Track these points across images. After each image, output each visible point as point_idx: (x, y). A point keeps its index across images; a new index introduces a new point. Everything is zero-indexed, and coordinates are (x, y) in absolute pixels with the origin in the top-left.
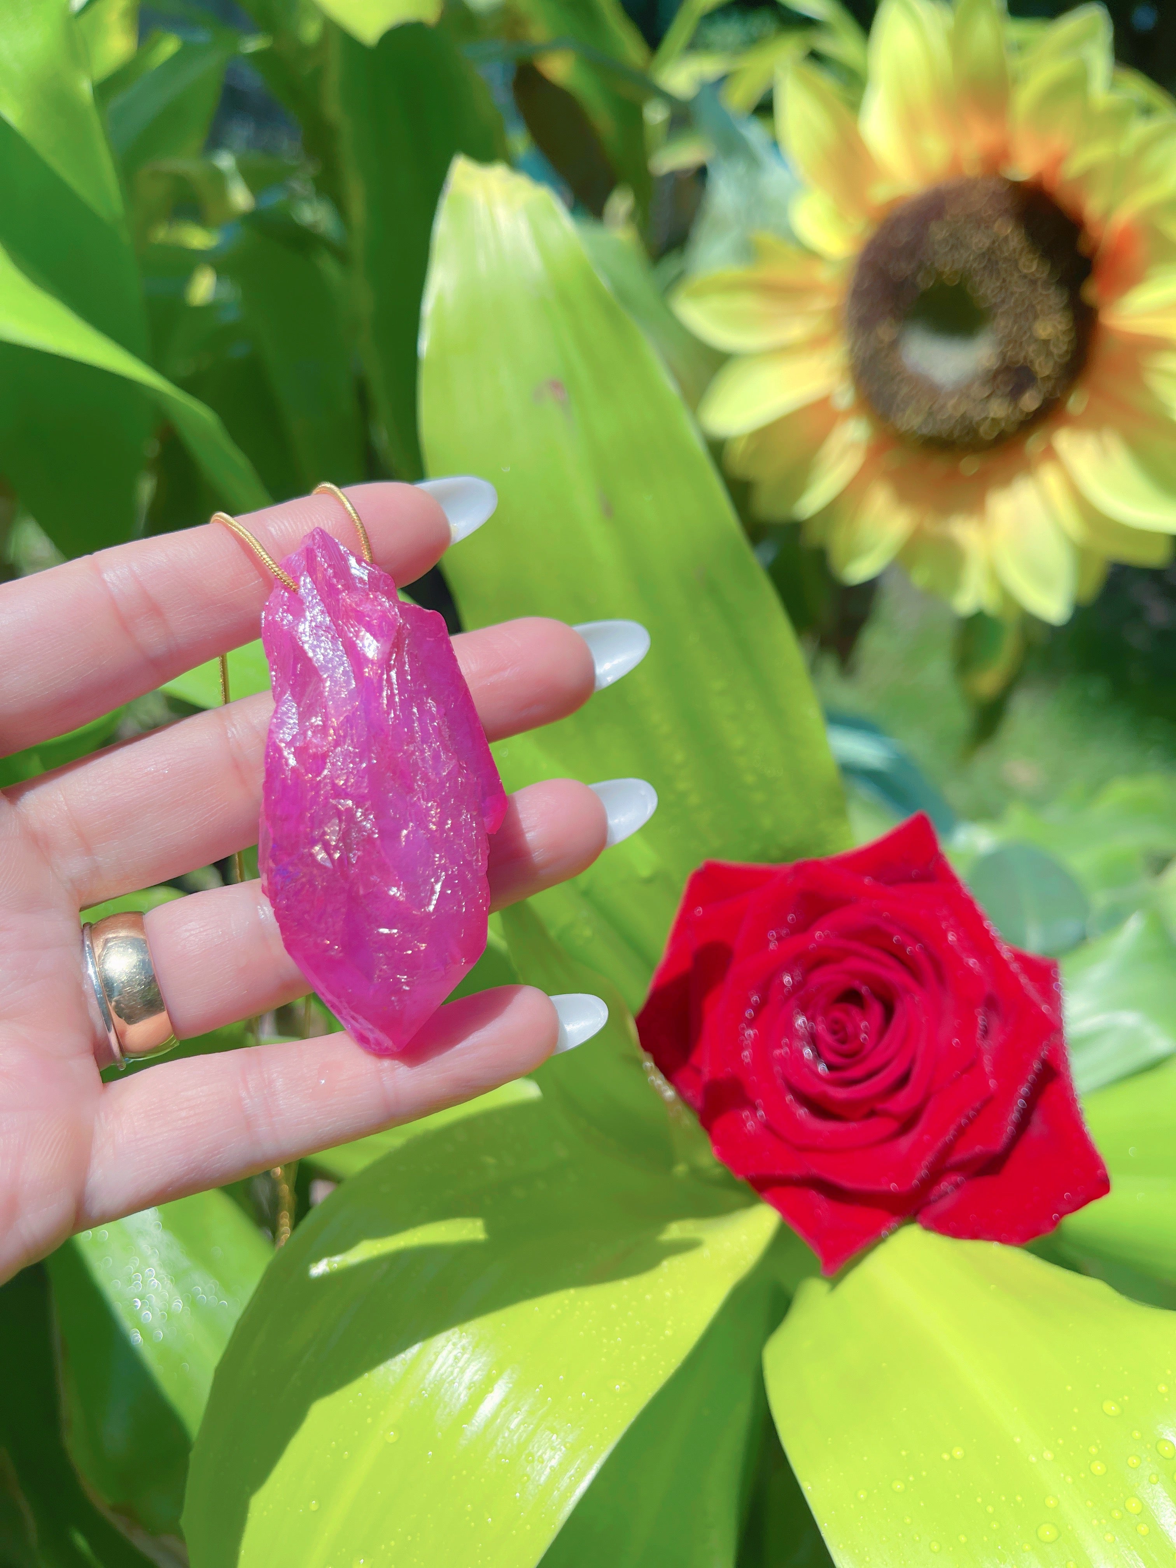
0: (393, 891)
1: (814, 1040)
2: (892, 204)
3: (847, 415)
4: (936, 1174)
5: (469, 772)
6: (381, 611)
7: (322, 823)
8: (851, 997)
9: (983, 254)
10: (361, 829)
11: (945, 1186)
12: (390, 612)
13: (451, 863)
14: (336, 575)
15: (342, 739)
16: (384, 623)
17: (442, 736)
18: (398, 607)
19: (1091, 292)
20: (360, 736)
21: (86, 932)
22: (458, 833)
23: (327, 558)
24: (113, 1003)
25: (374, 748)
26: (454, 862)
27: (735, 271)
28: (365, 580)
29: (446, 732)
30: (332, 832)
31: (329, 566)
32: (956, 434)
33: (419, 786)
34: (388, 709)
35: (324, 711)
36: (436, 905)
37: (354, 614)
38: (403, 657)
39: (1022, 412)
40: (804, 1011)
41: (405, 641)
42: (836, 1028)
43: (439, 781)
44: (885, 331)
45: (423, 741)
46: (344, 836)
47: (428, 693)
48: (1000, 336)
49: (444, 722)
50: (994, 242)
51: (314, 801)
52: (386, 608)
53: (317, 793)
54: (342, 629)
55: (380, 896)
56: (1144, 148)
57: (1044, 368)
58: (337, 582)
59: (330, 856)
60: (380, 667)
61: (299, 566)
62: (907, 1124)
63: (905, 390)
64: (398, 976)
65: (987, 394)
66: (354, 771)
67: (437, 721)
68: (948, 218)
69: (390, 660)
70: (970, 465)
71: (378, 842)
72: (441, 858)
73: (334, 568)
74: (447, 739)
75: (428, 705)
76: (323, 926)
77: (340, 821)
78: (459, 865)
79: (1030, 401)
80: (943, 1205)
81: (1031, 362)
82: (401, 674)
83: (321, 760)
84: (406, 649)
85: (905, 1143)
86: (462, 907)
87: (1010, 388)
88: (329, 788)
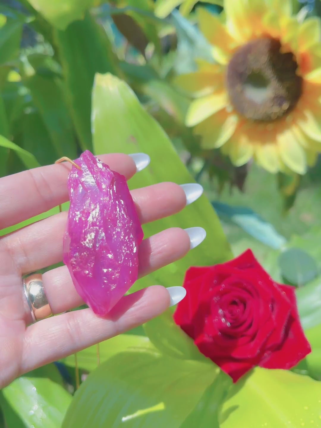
1: (225, 316)
3: (230, 114)
4: (263, 351)
5: (133, 222)
8: (234, 303)
11: (266, 354)
15: (95, 208)
16: (108, 176)
17: (125, 210)
20: (101, 208)
21: (24, 280)
23: (91, 158)
24: (33, 303)
25: (105, 212)
29: (127, 209)
31: (91, 160)
33: (118, 225)
34: (109, 200)
38: (114, 187)
39: (283, 110)
40: (221, 308)
41: (114, 182)
42: (231, 312)
44: (238, 88)
45: (119, 211)
47: (122, 198)
49: (126, 207)
53: (87, 224)
54: (96, 178)
58: (94, 164)
60: (108, 188)
62: (253, 338)
65: (272, 105)
67: (123, 206)
68: (253, 53)
70: (270, 127)
71: (105, 240)
74: (127, 211)
75: (121, 201)
79: (285, 107)
80: (265, 360)
82: (113, 191)
83: (88, 215)
84: (115, 184)
85: (252, 344)
87: (279, 103)
88: (90, 223)
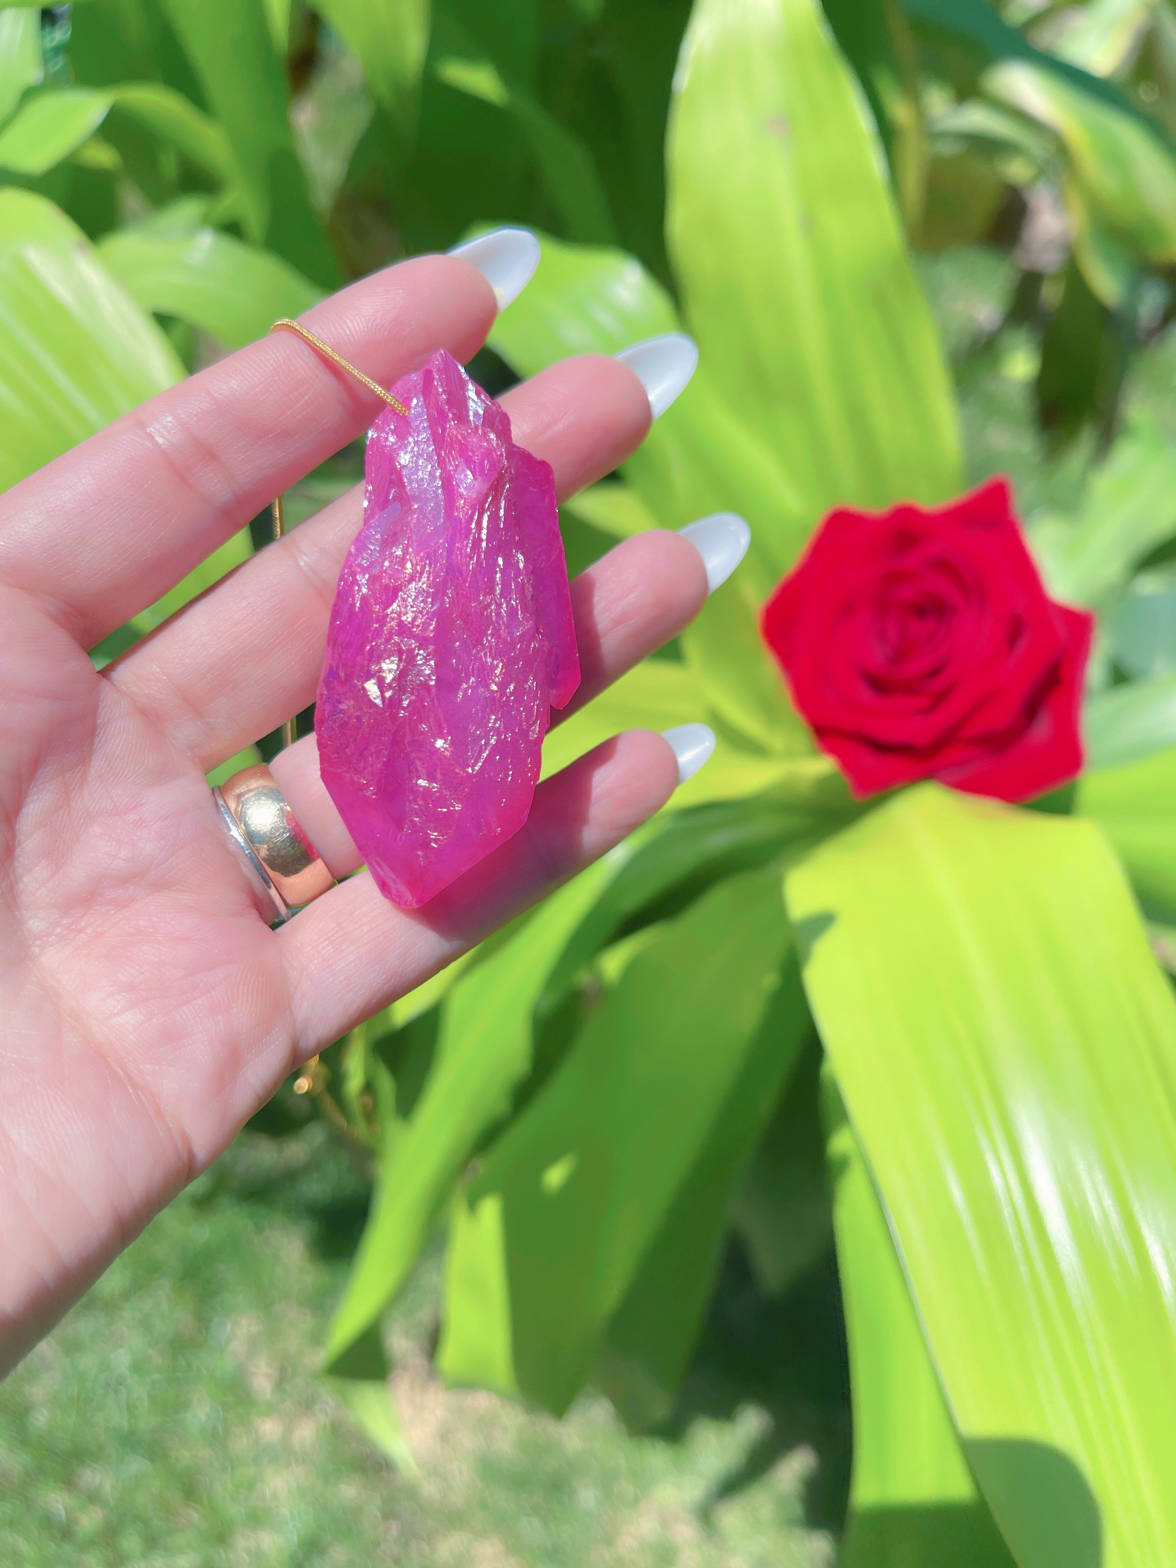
0: (440, 743)
5: (545, 638)
6: (486, 448)
7: (380, 658)
10: (420, 673)
12: (496, 452)
13: (505, 728)
14: (449, 402)
15: (417, 575)
16: (486, 462)
17: (524, 594)
18: (506, 447)
20: (438, 576)
21: (217, 795)
22: (519, 701)
23: (444, 383)
25: (449, 591)
26: (508, 727)
28: (480, 415)
29: (529, 591)
30: (389, 667)
31: (444, 391)
33: (488, 641)
34: (471, 553)
35: (406, 542)
36: (481, 767)
37: (458, 446)
38: (499, 502)
41: (505, 485)
43: (510, 640)
45: (502, 595)
46: (401, 676)
47: (520, 547)
49: (528, 581)
51: (378, 633)
52: (493, 446)
53: (382, 626)
54: (444, 461)
55: (422, 744)
58: (449, 410)
59: (382, 693)
60: (473, 507)
61: (415, 387)
64: (429, 832)
66: (423, 611)
67: (521, 578)
69: (485, 503)
71: (433, 690)
72: (496, 720)
73: (449, 396)
74: (529, 599)
75: (516, 558)
76: (362, 764)
77: (400, 660)
78: (513, 732)
82: (494, 518)
83: (391, 593)
84: (504, 494)
86: (508, 775)
88: (393, 623)
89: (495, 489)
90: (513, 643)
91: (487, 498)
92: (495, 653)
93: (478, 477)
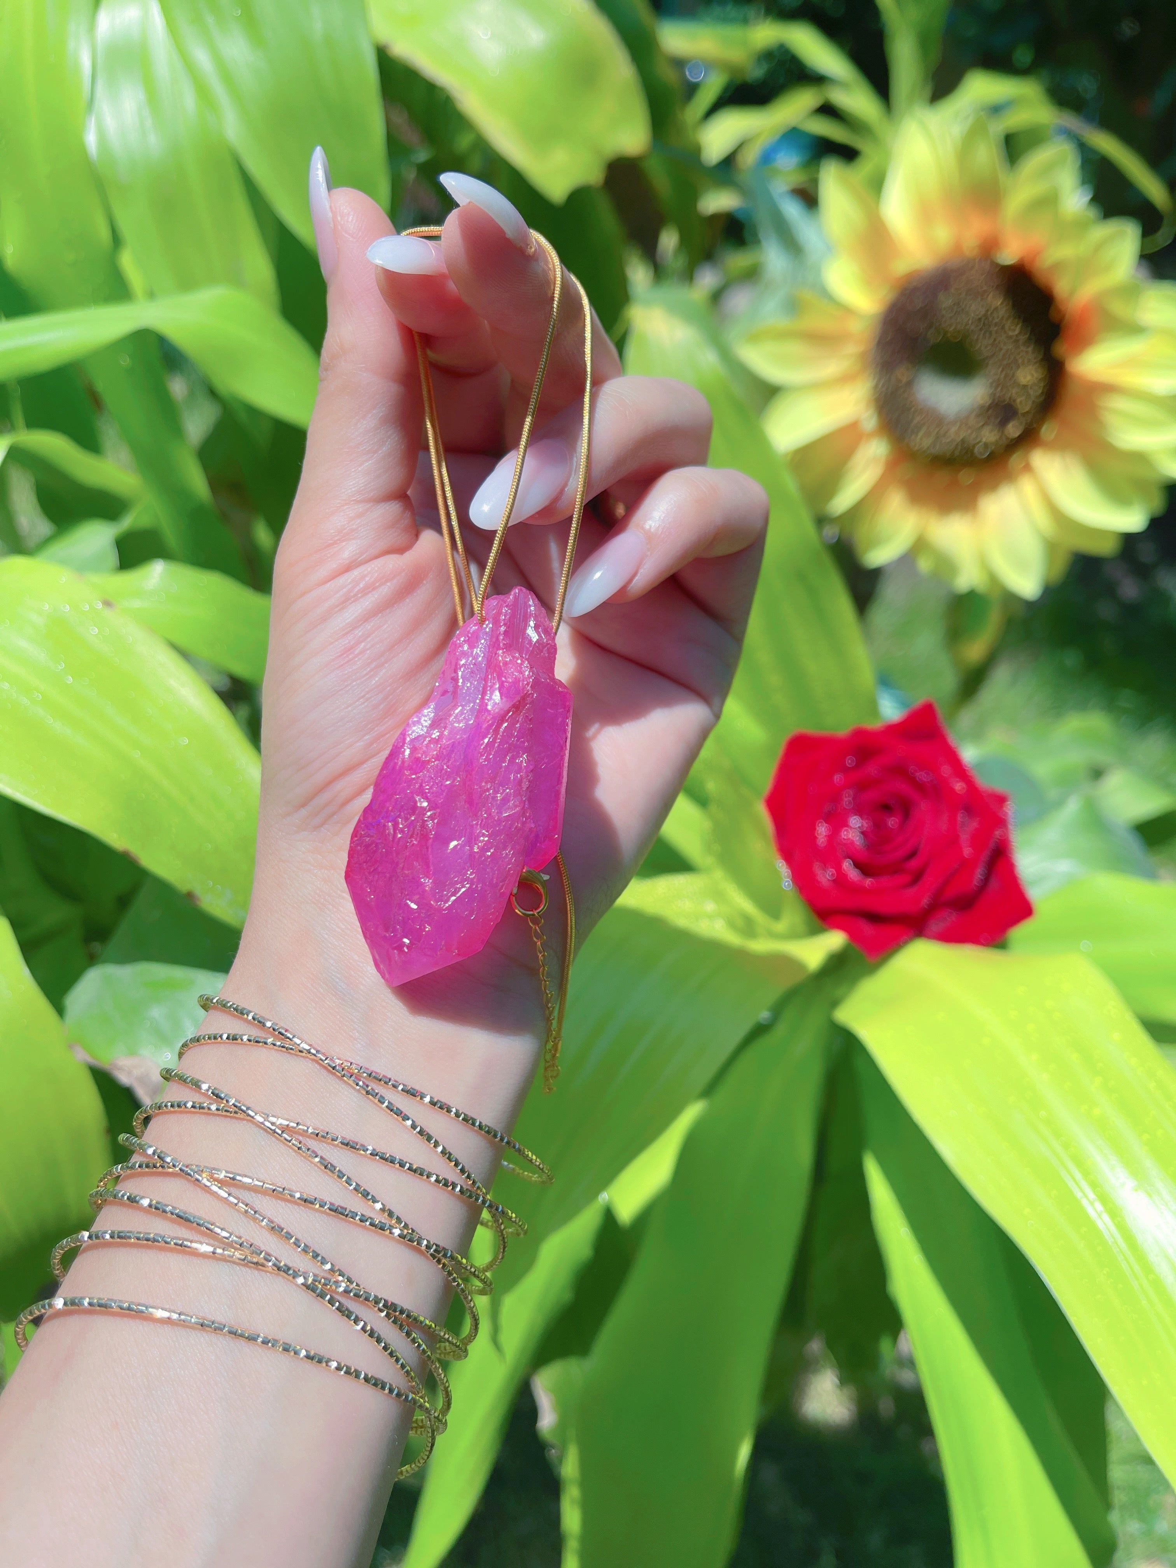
0: (424, 880)
2: (910, 276)
3: (871, 435)
6: (514, 678)
9: (980, 319)
12: (522, 682)
18: (532, 679)
19: (1060, 348)
22: (495, 862)
23: (508, 617)
27: (783, 322)
28: (533, 643)
32: (957, 453)
34: (484, 751)
35: (443, 729)
36: (451, 904)
39: (1007, 438)
43: (499, 818)
44: (902, 373)
45: (501, 784)
48: (990, 381)
50: (987, 311)
51: (404, 790)
53: (407, 786)
54: (488, 676)
56: (1099, 247)
57: (1025, 405)
58: (503, 639)
59: (395, 834)
60: (495, 719)
63: (918, 419)
65: (981, 424)
66: (439, 783)
67: (521, 774)
68: (952, 290)
69: (505, 716)
70: (966, 477)
71: (432, 841)
72: (472, 873)
75: (521, 759)
78: (484, 884)
79: (1013, 430)
81: (1014, 401)
83: (421, 764)
86: (471, 915)
87: (999, 420)
89: (517, 707)
90: (500, 821)
91: (508, 713)
92: (484, 825)
93: (503, 697)
